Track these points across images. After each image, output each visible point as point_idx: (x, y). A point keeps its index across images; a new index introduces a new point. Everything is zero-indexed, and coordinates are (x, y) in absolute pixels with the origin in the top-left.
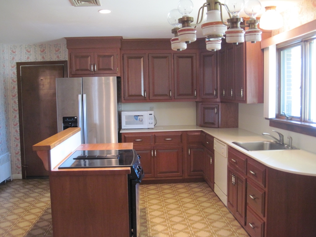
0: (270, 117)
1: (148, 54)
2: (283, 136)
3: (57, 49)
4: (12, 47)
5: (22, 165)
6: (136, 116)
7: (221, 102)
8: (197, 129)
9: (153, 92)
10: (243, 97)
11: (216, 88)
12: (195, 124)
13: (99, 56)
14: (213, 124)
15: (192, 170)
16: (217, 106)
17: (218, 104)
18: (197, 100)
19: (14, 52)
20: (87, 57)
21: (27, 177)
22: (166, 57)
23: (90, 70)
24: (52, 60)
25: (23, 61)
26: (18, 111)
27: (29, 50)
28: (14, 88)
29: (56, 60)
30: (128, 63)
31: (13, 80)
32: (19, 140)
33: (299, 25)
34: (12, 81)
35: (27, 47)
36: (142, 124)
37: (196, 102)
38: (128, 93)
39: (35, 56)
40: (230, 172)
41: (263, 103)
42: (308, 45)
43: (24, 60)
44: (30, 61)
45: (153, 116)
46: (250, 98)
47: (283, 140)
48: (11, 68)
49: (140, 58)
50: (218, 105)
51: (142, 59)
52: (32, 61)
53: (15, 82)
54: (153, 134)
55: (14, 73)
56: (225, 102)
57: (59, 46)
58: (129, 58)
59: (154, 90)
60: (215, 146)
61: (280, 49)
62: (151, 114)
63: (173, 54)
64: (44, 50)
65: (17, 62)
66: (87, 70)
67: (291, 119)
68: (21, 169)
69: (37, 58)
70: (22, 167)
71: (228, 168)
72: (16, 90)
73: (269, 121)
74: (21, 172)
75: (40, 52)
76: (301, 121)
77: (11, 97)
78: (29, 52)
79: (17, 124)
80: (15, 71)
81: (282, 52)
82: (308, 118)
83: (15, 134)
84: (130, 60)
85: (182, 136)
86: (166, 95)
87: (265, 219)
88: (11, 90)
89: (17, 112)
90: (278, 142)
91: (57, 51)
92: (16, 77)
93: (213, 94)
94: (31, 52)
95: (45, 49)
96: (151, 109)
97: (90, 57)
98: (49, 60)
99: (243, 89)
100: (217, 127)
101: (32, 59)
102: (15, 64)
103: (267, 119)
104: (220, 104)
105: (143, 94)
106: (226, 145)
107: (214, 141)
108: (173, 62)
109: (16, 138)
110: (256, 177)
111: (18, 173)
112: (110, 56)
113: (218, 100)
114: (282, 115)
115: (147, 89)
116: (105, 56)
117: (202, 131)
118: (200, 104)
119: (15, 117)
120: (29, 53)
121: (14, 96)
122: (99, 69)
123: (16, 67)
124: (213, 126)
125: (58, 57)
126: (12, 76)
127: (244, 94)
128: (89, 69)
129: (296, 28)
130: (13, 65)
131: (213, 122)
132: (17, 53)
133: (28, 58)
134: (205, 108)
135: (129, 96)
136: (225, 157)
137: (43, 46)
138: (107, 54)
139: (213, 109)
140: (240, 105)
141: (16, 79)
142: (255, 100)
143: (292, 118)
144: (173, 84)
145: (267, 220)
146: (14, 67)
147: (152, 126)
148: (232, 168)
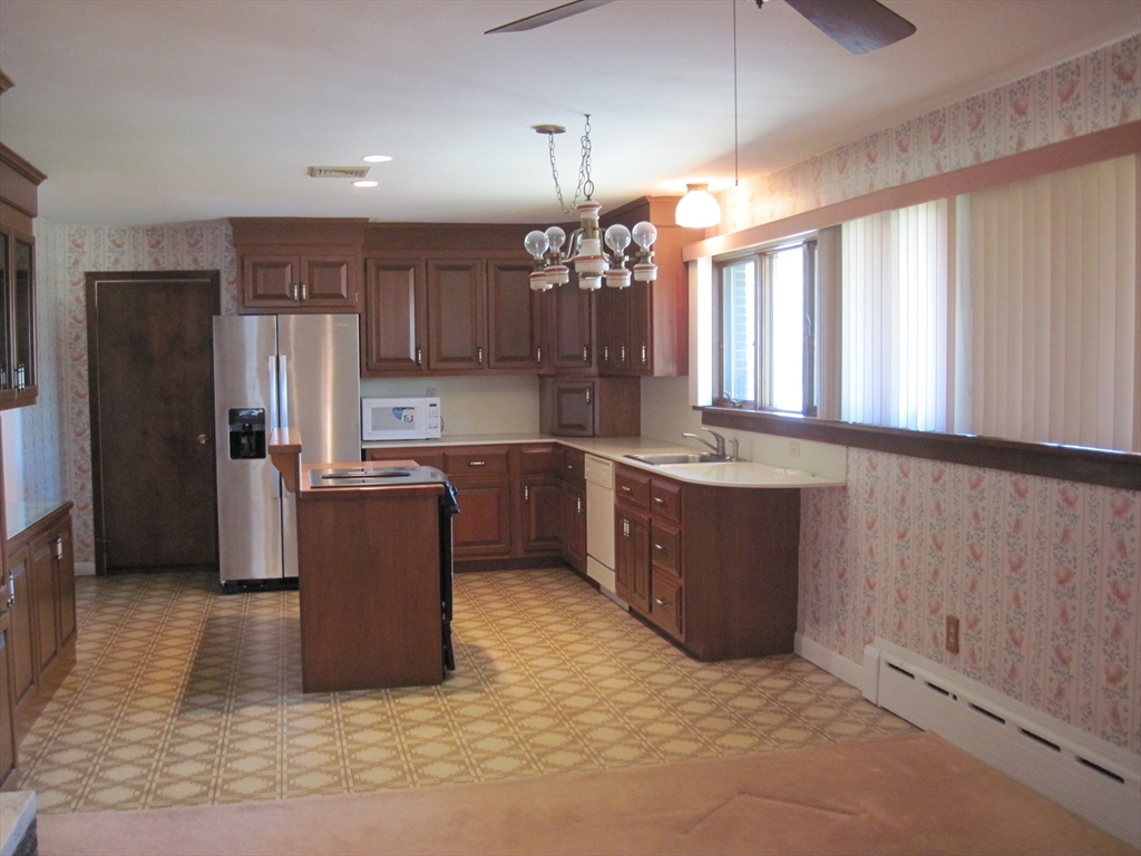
0: (700, 404)
1: (427, 260)
2: (723, 439)
3: (192, 241)
4: (73, 233)
5: (96, 538)
6: (398, 409)
7: (601, 376)
8: (541, 438)
9: (439, 352)
10: (646, 362)
11: (587, 342)
12: (538, 431)
13: (312, 265)
14: (581, 427)
15: (533, 536)
16: (591, 384)
17: (593, 380)
18: (543, 372)
19: (79, 246)
20: (284, 265)
21: (108, 569)
22: (468, 268)
23: (292, 298)
24: (179, 269)
25: (103, 269)
26: (87, 397)
27: (119, 242)
28: (78, 337)
29: (191, 269)
30: (377, 279)
31: (75, 318)
32: (90, 474)
33: (749, 226)
34: (72, 320)
35: (113, 232)
36: (413, 428)
37: (540, 376)
38: (378, 354)
39: (136, 257)
40: (619, 517)
41: (687, 374)
42: (767, 262)
43: (105, 266)
44: (120, 269)
45: (438, 408)
46: (662, 365)
47: (724, 447)
48: (68, 286)
49: (408, 268)
50: (594, 384)
51: (412, 271)
52: (127, 269)
53: (80, 322)
54: (441, 452)
55: (78, 299)
56: (611, 376)
57: (198, 232)
58: (380, 268)
59: (439, 344)
60: (587, 470)
61: (720, 264)
62: (435, 405)
63: (484, 261)
64: (158, 243)
65: (88, 270)
66: (283, 297)
67: (740, 407)
68: (93, 548)
69: (141, 262)
70: (98, 544)
71: (616, 508)
72: (83, 343)
73: (700, 413)
74: (93, 558)
75: (147, 248)
76: (755, 409)
77: (70, 361)
78: (119, 246)
79: (84, 431)
80: (82, 294)
81: (724, 269)
82: (767, 402)
83: (78, 458)
84: (382, 273)
85: (509, 456)
86: (470, 359)
87: (682, 582)
88: (70, 344)
89: (83, 400)
90: (715, 452)
91: (192, 246)
92: (84, 309)
93: (580, 357)
94: (125, 247)
95: (160, 238)
96: (431, 393)
97: (289, 266)
98: (171, 268)
99: (646, 345)
100: (591, 433)
101: (127, 265)
102: (82, 276)
103: (696, 408)
104: (597, 380)
105: (413, 357)
106: (611, 463)
107: (586, 459)
108: (485, 279)
109: (80, 468)
110: (666, 507)
111: (86, 560)
112: (340, 265)
113: (593, 370)
114: (725, 400)
115: (424, 344)
116: (325, 265)
117: (556, 444)
118: (550, 380)
119: (80, 413)
120: (120, 249)
121: (75, 360)
122: (311, 295)
123: (82, 284)
124: (581, 433)
125: (195, 261)
126: (74, 308)
127: (649, 357)
128: (288, 294)
129: (739, 233)
130: (75, 280)
131: (580, 422)
132: (86, 247)
133: (116, 261)
134: (562, 391)
135: (380, 360)
136: (610, 486)
137: (156, 234)
138: (329, 259)
139: (582, 391)
140: (644, 382)
141: (82, 315)
142: (672, 370)
143: (744, 403)
144: (486, 335)
145: (686, 583)
146: (79, 282)
147: (437, 434)
148: (625, 507)
